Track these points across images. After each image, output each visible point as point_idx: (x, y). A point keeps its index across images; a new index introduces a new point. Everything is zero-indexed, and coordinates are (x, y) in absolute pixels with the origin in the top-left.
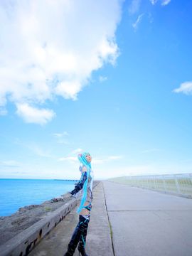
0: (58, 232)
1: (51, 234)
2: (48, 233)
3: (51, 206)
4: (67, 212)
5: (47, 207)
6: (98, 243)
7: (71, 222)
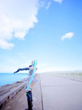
0: (18, 97)
1: (14, 98)
2: (13, 97)
3: (16, 85)
4: (23, 87)
5: (14, 85)
6: (35, 101)
7: (24, 92)
